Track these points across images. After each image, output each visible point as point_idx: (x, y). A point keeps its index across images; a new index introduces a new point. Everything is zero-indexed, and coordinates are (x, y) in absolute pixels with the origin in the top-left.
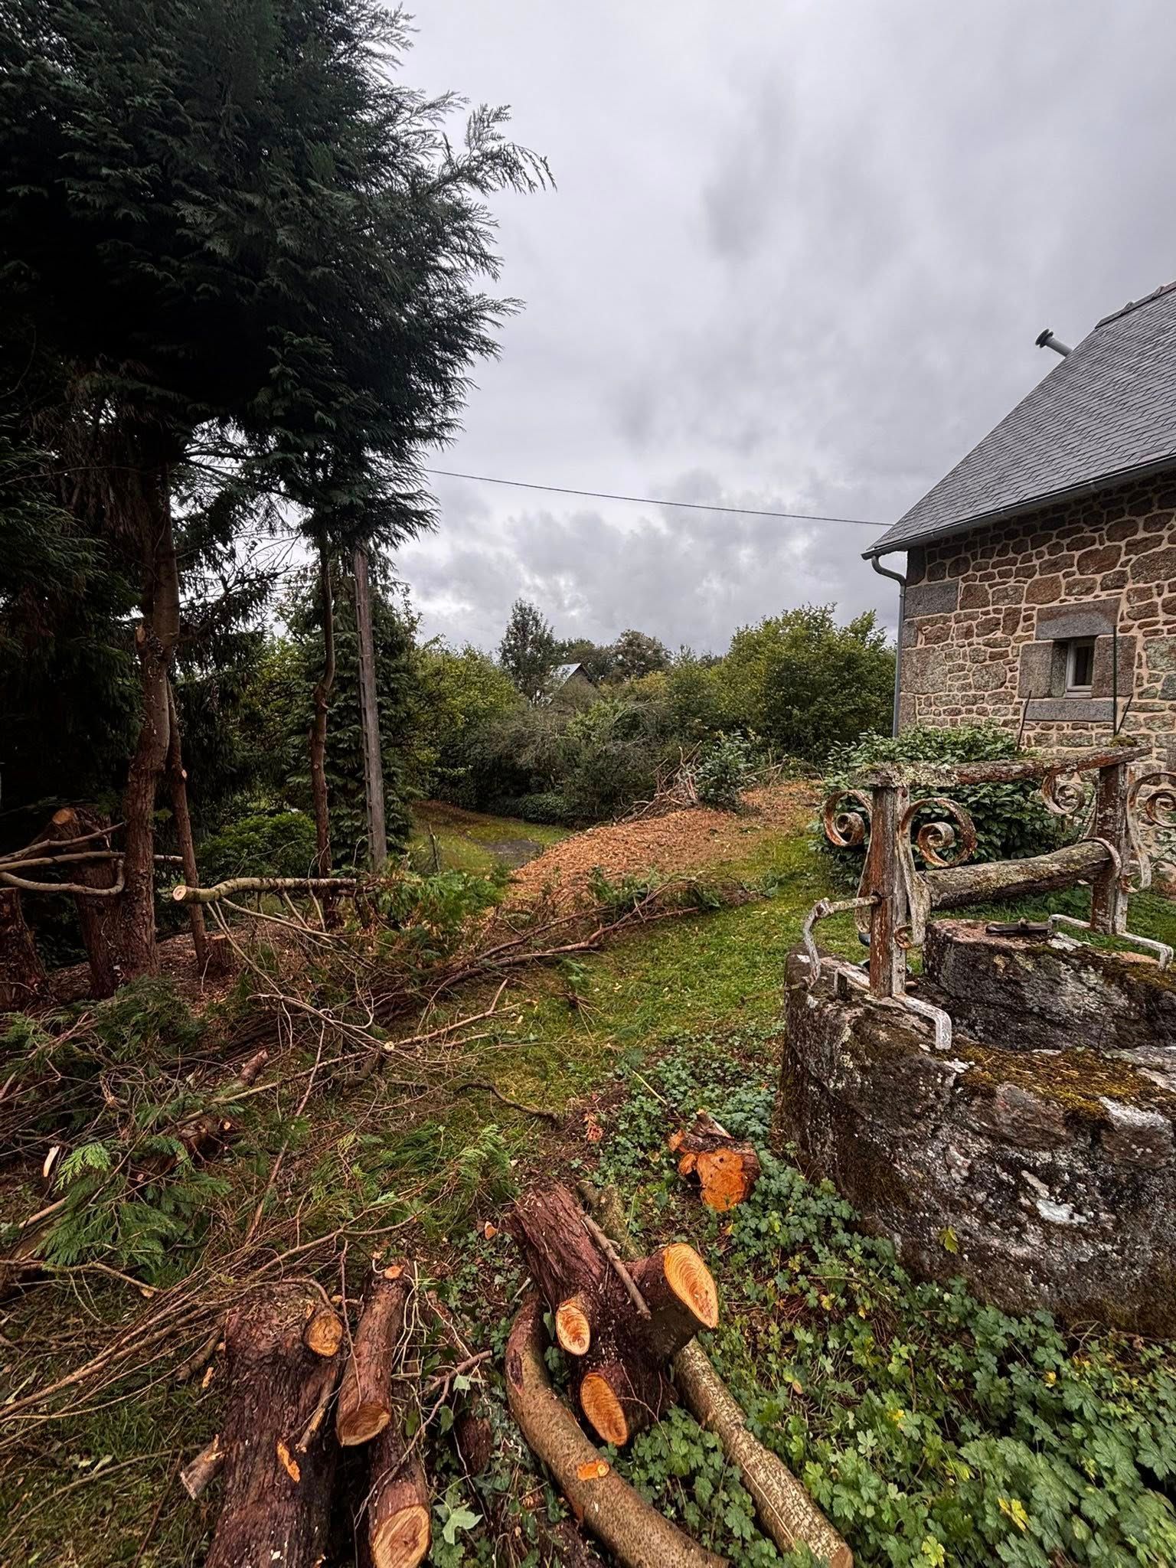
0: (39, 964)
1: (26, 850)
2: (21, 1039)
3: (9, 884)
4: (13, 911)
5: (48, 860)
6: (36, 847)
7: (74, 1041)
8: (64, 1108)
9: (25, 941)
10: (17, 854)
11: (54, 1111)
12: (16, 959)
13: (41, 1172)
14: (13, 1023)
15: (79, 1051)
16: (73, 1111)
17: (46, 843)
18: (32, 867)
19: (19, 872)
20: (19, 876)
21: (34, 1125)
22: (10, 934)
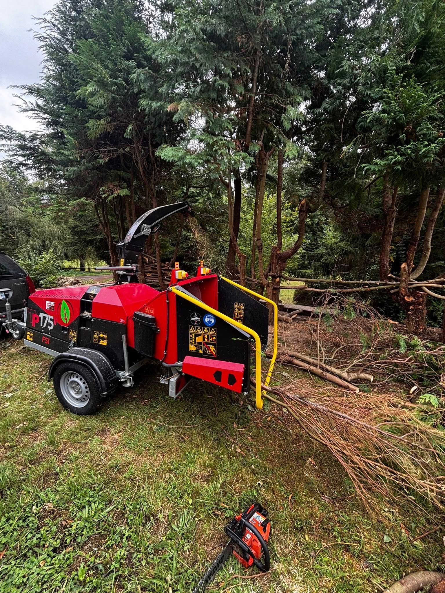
0: (425, 323)
1: (434, 280)
2: (415, 346)
3: (424, 291)
4: (423, 301)
5: (441, 286)
6: (438, 280)
7: (434, 355)
8: (422, 375)
9: (423, 313)
10: (430, 281)
11: (419, 375)
12: (418, 318)
13: (409, 391)
14: (414, 339)
15: (434, 360)
16: (424, 378)
17: (442, 279)
18: (434, 287)
19: (429, 288)
20: (429, 289)
21: (411, 375)
22: (419, 309)
